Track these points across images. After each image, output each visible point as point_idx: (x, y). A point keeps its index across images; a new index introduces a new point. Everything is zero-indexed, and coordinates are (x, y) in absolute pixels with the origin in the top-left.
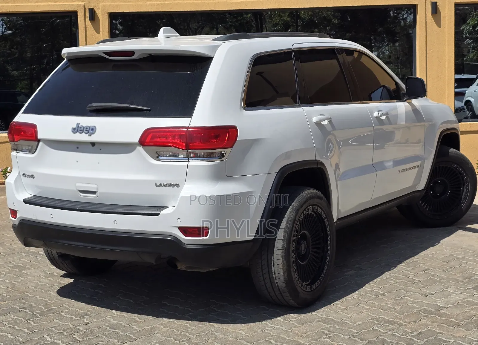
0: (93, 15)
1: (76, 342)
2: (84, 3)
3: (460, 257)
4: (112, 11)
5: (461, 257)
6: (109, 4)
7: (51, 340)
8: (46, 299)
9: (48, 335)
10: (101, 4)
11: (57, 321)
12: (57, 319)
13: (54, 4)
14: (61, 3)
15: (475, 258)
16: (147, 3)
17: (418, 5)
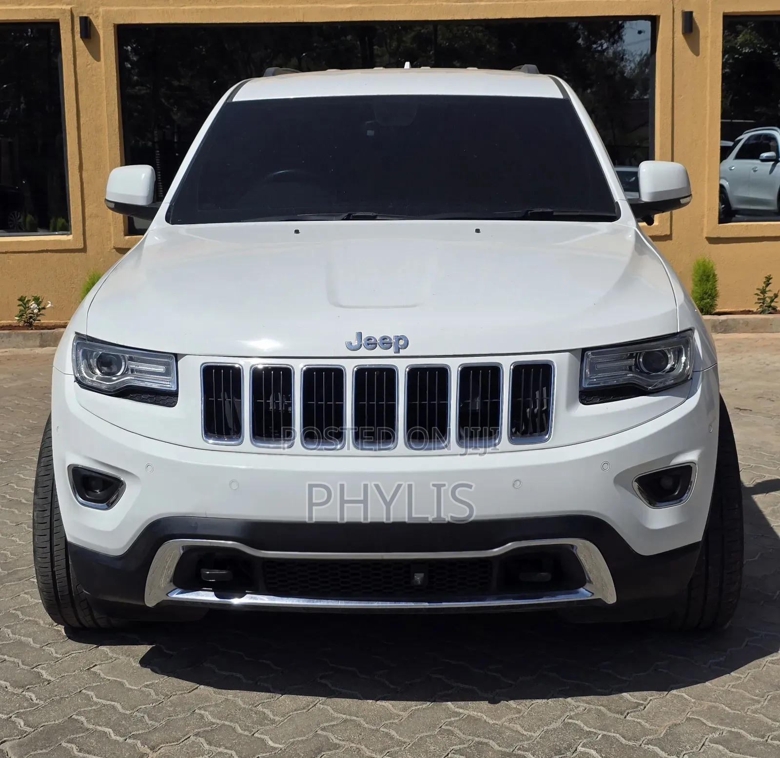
0: (87, 29)
1: (62, 641)
2: (73, 6)
3: (749, 465)
4: (122, 22)
5: (752, 465)
6: (116, 8)
7: (14, 636)
8: (5, 552)
9: (7, 627)
10: (101, 9)
11: (26, 596)
12: (25, 593)
13: (17, 7)
14: (29, 7)
15: (776, 467)
16: (184, 8)
17: (659, 16)
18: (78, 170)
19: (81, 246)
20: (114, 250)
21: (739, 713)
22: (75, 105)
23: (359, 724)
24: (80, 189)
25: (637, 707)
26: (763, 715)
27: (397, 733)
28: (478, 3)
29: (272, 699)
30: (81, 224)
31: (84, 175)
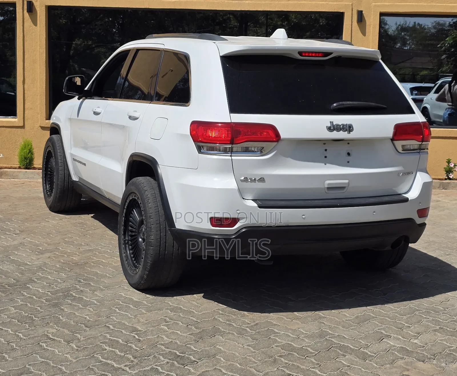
0: (31, 8)
4: (50, 5)
17: (344, 12)
18: (22, 83)
19: (21, 124)
20: (40, 128)
21: (243, 367)
22: (22, 48)
23: (49, 364)
24: (23, 94)
25: (193, 362)
26: (254, 369)
27: (65, 368)
28: (245, 2)
29: (12, 351)
30: (22, 113)
31: (26, 86)
